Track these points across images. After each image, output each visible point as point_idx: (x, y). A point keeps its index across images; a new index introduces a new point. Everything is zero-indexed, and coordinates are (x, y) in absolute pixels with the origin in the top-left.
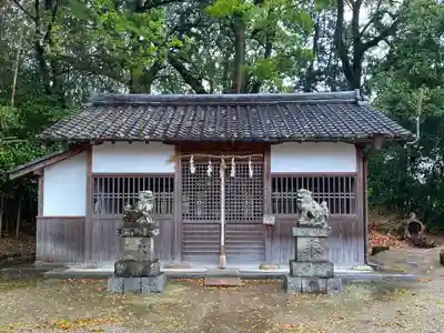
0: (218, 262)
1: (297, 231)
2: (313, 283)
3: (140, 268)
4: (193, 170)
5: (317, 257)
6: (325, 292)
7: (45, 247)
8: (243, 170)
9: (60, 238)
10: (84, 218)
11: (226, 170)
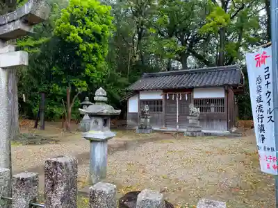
0: (176, 128)
1: (189, 117)
2: (192, 134)
3: (144, 127)
4: (168, 98)
5: (195, 126)
6: (196, 136)
7: (129, 122)
8: (184, 97)
9: (133, 119)
10: (137, 113)
11: (179, 98)
